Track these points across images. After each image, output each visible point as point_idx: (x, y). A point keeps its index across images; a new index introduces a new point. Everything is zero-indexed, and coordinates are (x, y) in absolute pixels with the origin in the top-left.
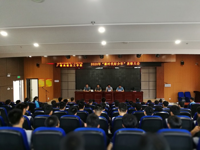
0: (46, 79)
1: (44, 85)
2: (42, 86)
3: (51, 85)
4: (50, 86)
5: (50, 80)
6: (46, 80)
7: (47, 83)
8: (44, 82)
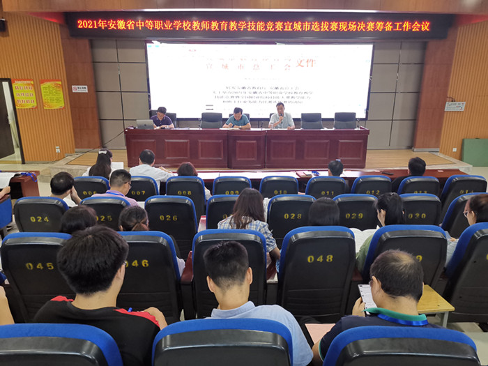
0: (42, 82)
1: (35, 104)
2: (30, 105)
3: (62, 104)
4: (58, 107)
5: (57, 86)
6: (42, 86)
7: (45, 97)
8: (32, 92)
